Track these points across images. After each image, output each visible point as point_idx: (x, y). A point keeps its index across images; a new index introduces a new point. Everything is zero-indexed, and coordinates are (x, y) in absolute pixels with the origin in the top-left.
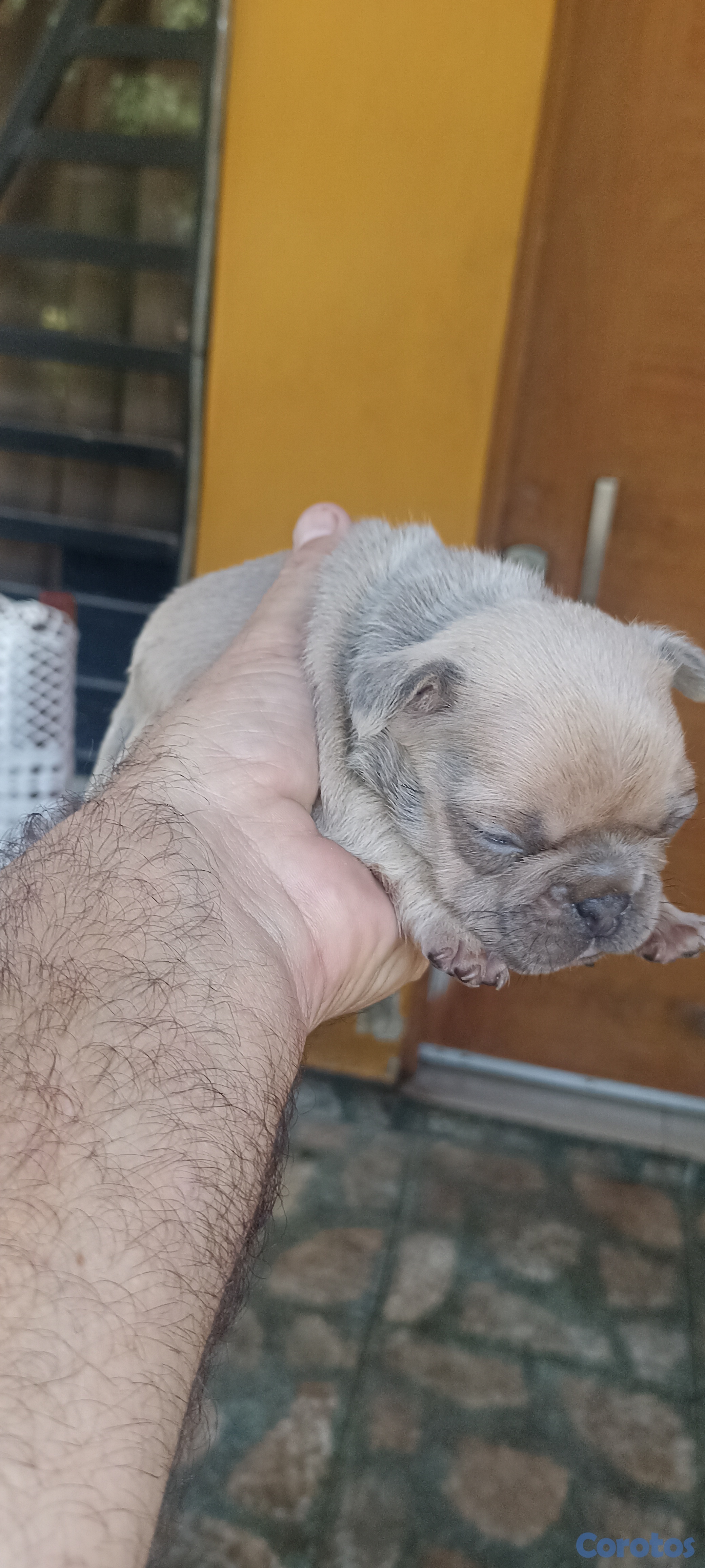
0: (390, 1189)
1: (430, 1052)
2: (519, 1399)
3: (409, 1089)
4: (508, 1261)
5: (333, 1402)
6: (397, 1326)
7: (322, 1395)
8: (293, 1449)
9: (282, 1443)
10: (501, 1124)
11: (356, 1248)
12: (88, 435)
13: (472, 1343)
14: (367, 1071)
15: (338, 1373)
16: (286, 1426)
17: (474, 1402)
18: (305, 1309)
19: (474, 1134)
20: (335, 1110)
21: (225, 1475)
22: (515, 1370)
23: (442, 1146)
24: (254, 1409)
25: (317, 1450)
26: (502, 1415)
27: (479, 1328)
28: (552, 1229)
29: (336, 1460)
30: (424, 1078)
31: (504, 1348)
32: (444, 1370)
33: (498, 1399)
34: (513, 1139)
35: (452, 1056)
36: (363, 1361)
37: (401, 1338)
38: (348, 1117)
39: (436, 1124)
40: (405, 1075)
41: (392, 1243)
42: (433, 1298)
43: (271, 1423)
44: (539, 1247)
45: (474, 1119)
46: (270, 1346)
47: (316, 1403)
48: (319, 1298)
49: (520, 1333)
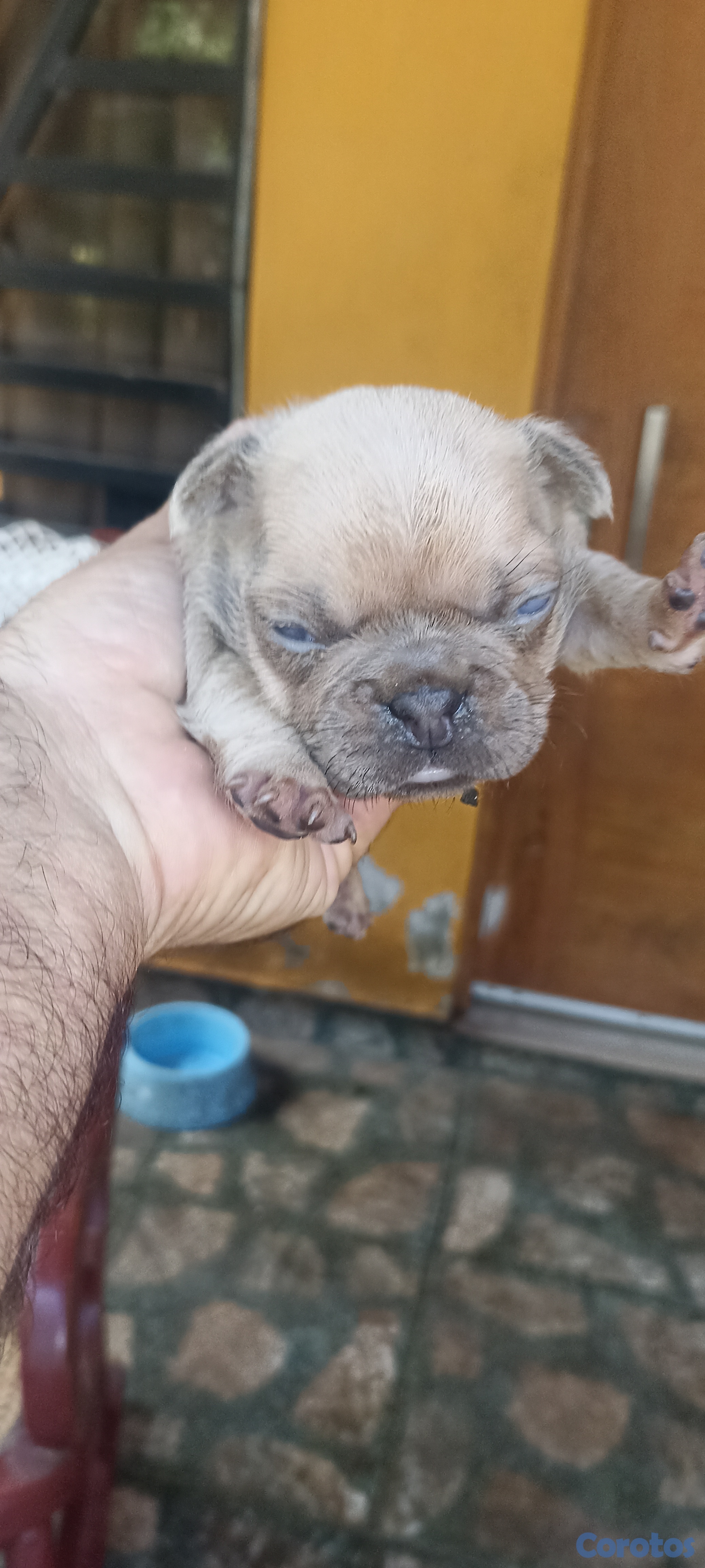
0: (444, 1124)
1: (482, 990)
2: (578, 1326)
3: (463, 1027)
4: (565, 1193)
5: (394, 1329)
6: (456, 1256)
7: (383, 1321)
8: (357, 1374)
9: (346, 1369)
10: (554, 1060)
11: (412, 1181)
12: (129, 372)
13: (531, 1273)
14: (421, 1007)
15: (398, 1302)
16: (350, 1353)
17: (535, 1329)
18: (363, 1240)
19: (528, 1070)
20: (387, 1048)
21: (291, 1399)
22: (574, 1300)
23: (496, 1083)
24: (318, 1338)
25: (380, 1375)
26: (562, 1342)
27: (537, 1258)
28: (606, 1163)
29: (400, 1385)
30: (477, 1016)
31: (563, 1278)
32: (503, 1299)
33: (557, 1327)
34: (567, 1075)
35: (503, 994)
36: (425, 1291)
37: (460, 1269)
38: (401, 1054)
39: (490, 1061)
40: (458, 1012)
41: (449, 1178)
42: (490, 1230)
43: (335, 1348)
44: (595, 1180)
45: (526, 1055)
46: (332, 1275)
47: (377, 1330)
48: (378, 1229)
49: (579, 1262)
